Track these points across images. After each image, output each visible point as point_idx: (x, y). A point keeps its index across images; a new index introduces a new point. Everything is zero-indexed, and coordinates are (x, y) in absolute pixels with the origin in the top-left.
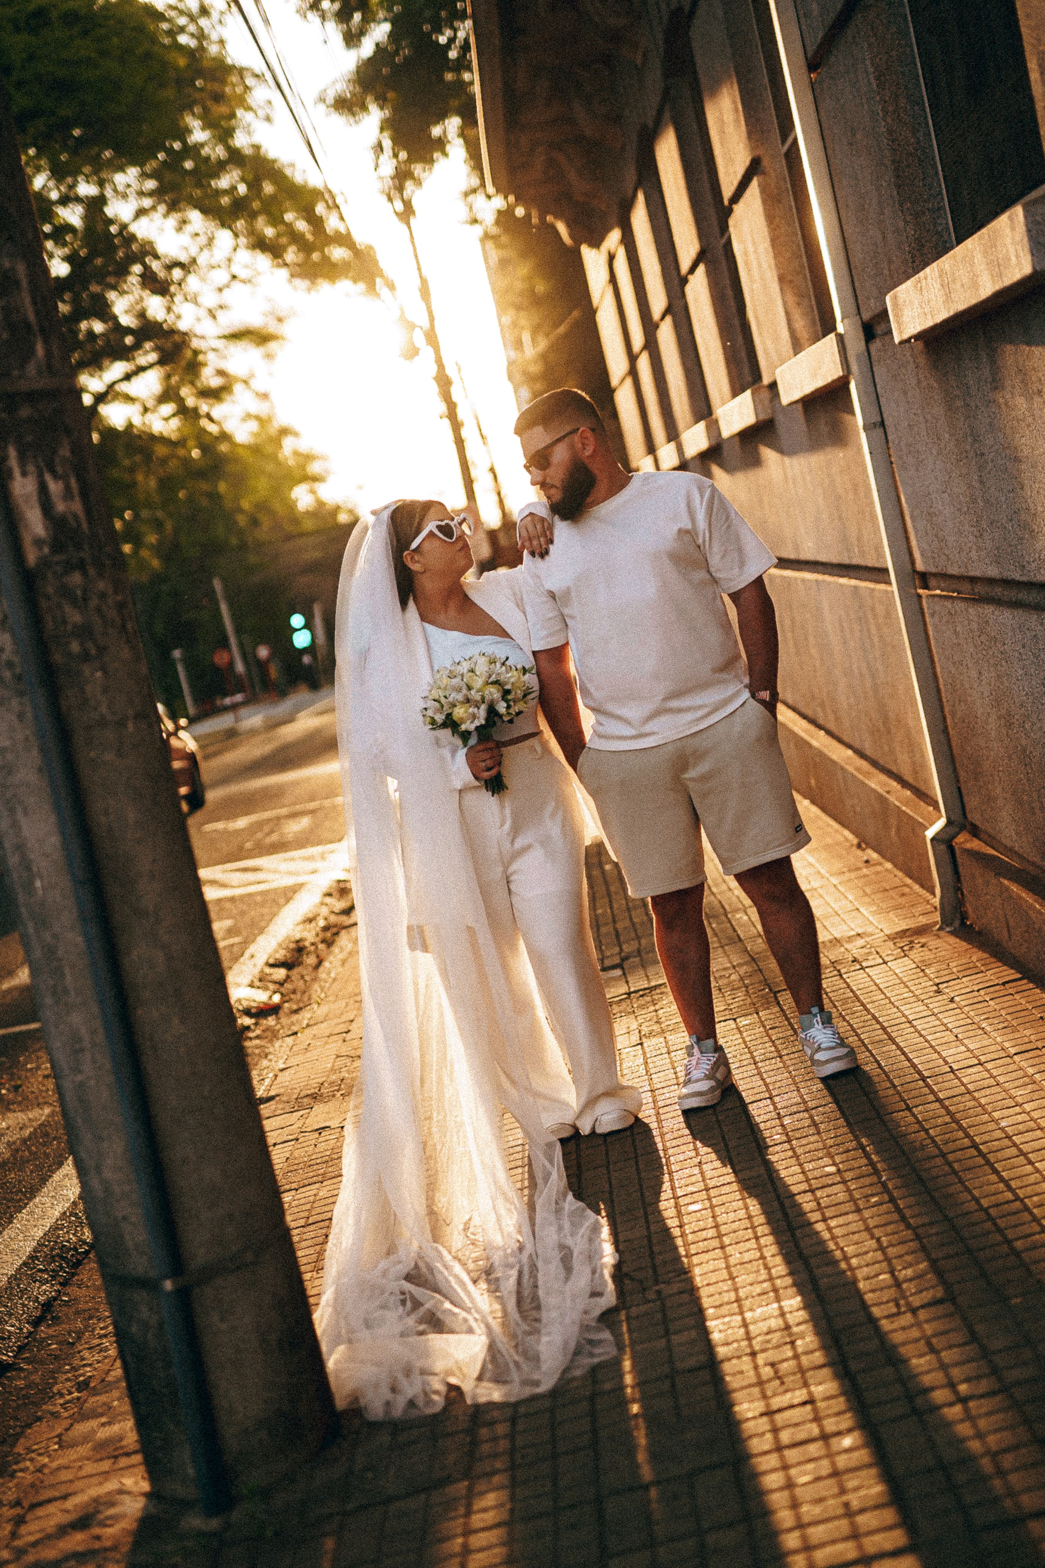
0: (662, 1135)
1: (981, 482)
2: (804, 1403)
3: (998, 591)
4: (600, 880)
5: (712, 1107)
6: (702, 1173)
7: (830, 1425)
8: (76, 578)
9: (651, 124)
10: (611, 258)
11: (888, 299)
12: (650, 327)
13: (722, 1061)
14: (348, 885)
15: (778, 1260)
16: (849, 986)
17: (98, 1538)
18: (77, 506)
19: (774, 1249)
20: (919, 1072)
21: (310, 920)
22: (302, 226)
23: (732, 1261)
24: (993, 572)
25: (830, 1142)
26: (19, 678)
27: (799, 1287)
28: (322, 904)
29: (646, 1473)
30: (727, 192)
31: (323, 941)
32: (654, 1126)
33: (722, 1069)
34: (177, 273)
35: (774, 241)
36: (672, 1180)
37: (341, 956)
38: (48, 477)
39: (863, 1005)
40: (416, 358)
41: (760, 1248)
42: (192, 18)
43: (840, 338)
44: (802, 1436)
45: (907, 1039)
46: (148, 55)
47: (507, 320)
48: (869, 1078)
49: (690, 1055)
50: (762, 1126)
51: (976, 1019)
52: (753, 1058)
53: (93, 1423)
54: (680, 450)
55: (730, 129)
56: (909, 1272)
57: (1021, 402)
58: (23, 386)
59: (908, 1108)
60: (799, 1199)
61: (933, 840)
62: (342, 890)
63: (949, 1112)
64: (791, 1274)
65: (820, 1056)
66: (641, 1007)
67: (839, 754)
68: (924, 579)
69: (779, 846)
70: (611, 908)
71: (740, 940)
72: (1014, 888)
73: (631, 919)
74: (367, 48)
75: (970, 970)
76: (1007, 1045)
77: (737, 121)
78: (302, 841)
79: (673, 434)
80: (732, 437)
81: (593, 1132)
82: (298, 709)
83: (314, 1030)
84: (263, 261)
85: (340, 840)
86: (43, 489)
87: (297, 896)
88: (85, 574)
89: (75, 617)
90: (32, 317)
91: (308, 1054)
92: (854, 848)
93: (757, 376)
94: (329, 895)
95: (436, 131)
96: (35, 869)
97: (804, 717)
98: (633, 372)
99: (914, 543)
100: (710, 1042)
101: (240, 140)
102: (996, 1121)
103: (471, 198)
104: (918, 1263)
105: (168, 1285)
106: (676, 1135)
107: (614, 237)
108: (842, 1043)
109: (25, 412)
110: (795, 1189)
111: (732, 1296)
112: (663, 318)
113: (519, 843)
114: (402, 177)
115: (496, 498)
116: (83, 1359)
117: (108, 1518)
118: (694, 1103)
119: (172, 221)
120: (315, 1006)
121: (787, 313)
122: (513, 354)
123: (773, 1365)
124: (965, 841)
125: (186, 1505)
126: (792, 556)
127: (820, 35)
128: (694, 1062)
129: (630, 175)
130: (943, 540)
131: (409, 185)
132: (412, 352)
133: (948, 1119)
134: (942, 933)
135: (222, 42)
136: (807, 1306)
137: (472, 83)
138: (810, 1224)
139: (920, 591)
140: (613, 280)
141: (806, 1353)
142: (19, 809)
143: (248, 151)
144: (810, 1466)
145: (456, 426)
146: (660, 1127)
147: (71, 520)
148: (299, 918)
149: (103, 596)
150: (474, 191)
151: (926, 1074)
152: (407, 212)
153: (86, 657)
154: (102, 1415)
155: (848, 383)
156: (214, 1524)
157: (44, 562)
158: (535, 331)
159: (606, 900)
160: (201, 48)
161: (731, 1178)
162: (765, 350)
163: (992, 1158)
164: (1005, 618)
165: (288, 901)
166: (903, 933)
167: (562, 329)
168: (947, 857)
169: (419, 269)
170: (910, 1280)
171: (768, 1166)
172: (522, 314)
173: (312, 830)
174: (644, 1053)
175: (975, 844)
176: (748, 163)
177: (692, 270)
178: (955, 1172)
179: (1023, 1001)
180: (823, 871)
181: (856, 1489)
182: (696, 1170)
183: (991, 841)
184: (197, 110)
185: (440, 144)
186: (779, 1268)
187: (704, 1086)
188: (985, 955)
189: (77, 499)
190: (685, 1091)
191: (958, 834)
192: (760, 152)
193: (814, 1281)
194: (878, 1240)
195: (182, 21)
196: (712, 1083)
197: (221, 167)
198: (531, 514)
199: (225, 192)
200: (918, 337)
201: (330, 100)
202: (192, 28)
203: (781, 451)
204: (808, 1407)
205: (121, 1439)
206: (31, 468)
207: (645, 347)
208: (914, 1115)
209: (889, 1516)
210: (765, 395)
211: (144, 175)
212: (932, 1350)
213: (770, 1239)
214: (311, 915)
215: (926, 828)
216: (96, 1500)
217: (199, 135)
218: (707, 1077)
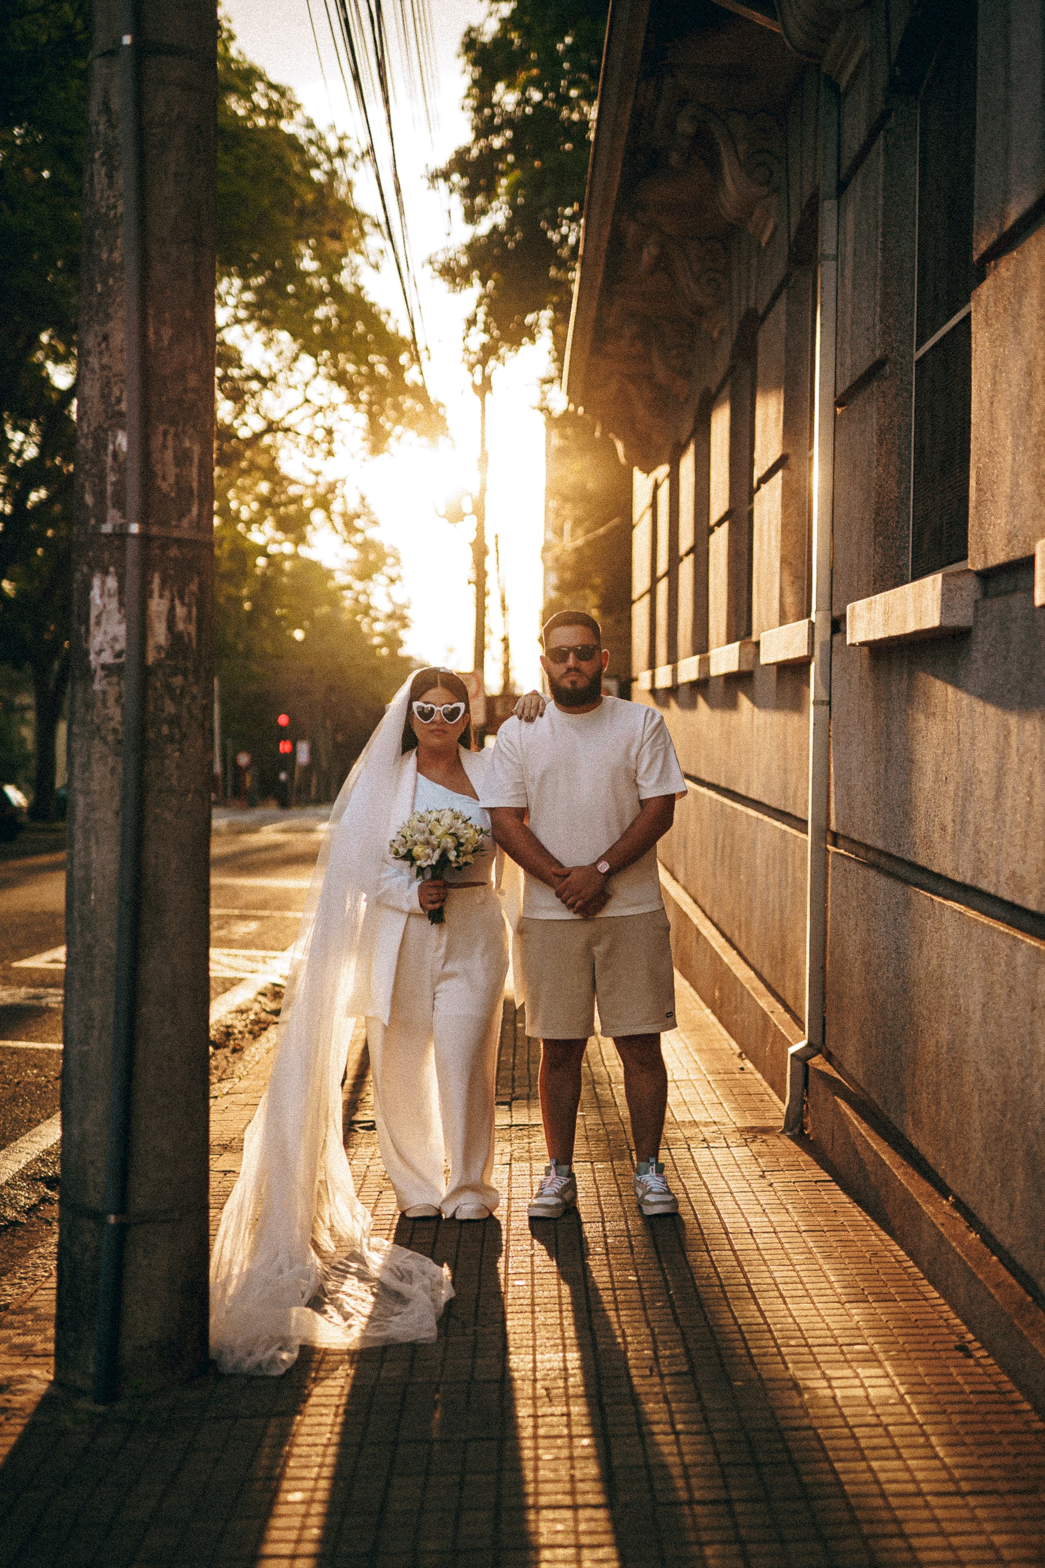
0: (508, 1230)
1: (886, 771)
2: (563, 1415)
3: (883, 861)
4: (511, 1034)
5: (555, 1219)
6: (532, 1262)
7: (576, 1430)
8: (178, 680)
9: (714, 389)
10: (657, 486)
11: (848, 607)
12: (675, 560)
13: (571, 1186)
14: (283, 990)
15: (572, 1328)
16: (693, 1158)
17: (9, 1401)
18: (192, 629)
19: (571, 1321)
20: (725, 1228)
21: (242, 1012)
22: (382, 369)
23: (537, 1322)
24: (880, 844)
25: (638, 1261)
26: (120, 742)
27: (581, 1347)
28: (256, 1000)
29: (436, 1434)
30: (758, 473)
31: (250, 1032)
32: (503, 1223)
33: (570, 1192)
34: (255, 385)
35: (784, 526)
36: (507, 1262)
37: (267, 1046)
38: (177, 602)
39: (699, 1173)
40: (459, 524)
41: (561, 1318)
42: (330, 157)
43: (812, 625)
44: (555, 1432)
45: (725, 1204)
46: (280, 182)
47: (553, 504)
48: (682, 1223)
49: (547, 1174)
50: (589, 1240)
51: (785, 1202)
52: (598, 1192)
53: (11, 1332)
54: (675, 672)
55: (771, 423)
56: (668, 1353)
57: (921, 717)
58: (176, 534)
59: (708, 1251)
60: (601, 1293)
61: (793, 1055)
62: (276, 992)
63: (737, 1260)
64: (577, 1338)
65: (650, 1198)
66: (519, 1138)
67: (742, 972)
68: (836, 838)
70: (514, 1058)
71: (616, 1105)
72: (844, 1106)
73: (528, 1069)
74: (484, 227)
75: (793, 1166)
76: (800, 1223)
77: (777, 419)
78: (246, 943)
79: (673, 659)
80: (718, 677)
81: (453, 1217)
82: (264, 822)
83: (233, 1098)
84: (339, 394)
85: (283, 950)
86: (172, 609)
87: (234, 988)
88: (186, 678)
89: (170, 708)
90: (195, 485)
91: (224, 1116)
92: (735, 1057)
93: (749, 633)
94: (263, 994)
95: (530, 319)
96: (93, 885)
97: (723, 935)
98: (652, 591)
99: (832, 805)
100: (565, 1168)
101: (344, 278)
102: (771, 1272)
103: (547, 387)
104: (675, 1347)
105: (112, 1219)
106: (519, 1232)
107: (663, 471)
108: (668, 1192)
109: (173, 552)
110: (600, 1286)
111: (531, 1343)
112: (687, 554)
113: (448, 968)
114: (488, 351)
115: (502, 667)
116: (5, 1290)
117: (18, 1390)
118: (540, 1212)
119: (260, 337)
120: (237, 1080)
121: (781, 589)
122: (550, 536)
123: (547, 1389)
124: (818, 1062)
125: (80, 1393)
126: (743, 792)
127: (848, 384)
128: (549, 1181)
129: (688, 426)
130: (851, 808)
131: (492, 362)
132: (456, 517)
133: (735, 1263)
134: (782, 1136)
135: (350, 184)
136: (582, 1359)
137: (573, 281)
138: (604, 1310)
139: (830, 847)
140: (654, 505)
141: (573, 1387)
142: (93, 840)
143: (350, 289)
144: (555, 1451)
145: (481, 594)
146: (508, 1224)
147: (186, 639)
148: (234, 1008)
149: (194, 698)
150: (551, 381)
151: (730, 1230)
152: (485, 387)
153: (171, 739)
154: (18, 1328)
155: (809, 663)
156: (101, 1409)
157: (159, 663)
158: (578, 522)
159: (511, 1051)
160: (330, 184)
161: (555, 1269)
162: (759, 614)
163: (757, 1295)
164: (882, 882)
165: (226, 990)
166: (750, 1129)
167: (602, 531)
168: (801, 1074)
169: (483, 441)
170: (666, 1357)
171: (586, 1268)
172: (569, 506)
173: (260, 934)
174: (510, 1171)
175: (827, 1068)
176: (778, 456)
177: (719, 523)
178: (726, 1298)
179: (826, 1197)
180: (702, 1068)
181: (581, 1468)
182: (528, 1259)
183: (839, 1068)
184: (312, 242)
185: (531, 333)
186: (571, 1333)
187: (552, 1201)
188: (810, 1159)
189: (193, 623)
190: (535, 1201)
191: (814, 1056)
192: (790, 451)
193: (595, 1346)
194: (652, 1330)
195: (321, 157)
196: (559, 1200)
197: (320, 298)
199: (319, 321)
200: (863, 644)
201: (438, 266)
202: (326, 166)
203: (753, 700)
204: (565, 1418)
205: (33, 1345)
206: (167, 593)
207: (667, 574)
208: (710, 1256)
209: (598, 1487)
210: (751, 649)
211: (246, 288)
212: (666, 1401)
213: (570, 1314)
214: (243, 1007)
215: (790, 1045)
216: (10, 1379)
217: (308, 264)
218: (556, 1195)
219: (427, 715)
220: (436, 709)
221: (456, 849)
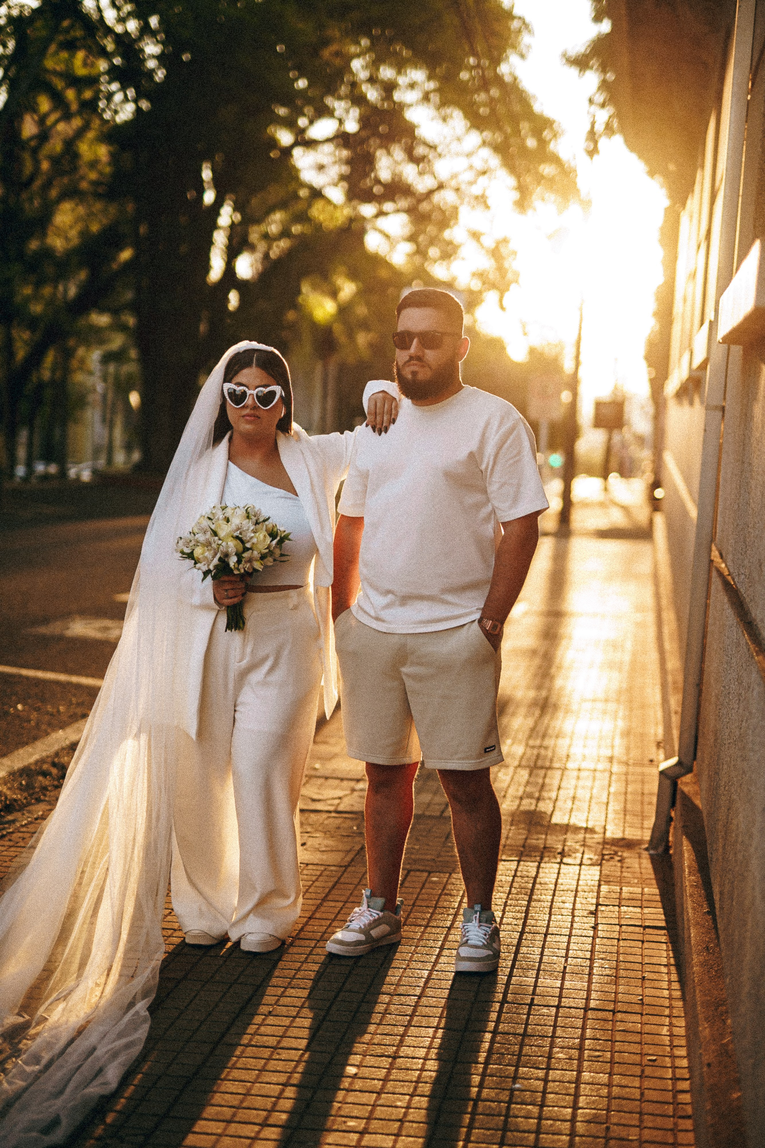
11: (721, 300)
69: (463, 759)
75: (633, 900)
92: (654, 745)
101: (504, 70)
119: (438, 114)
124: (687, 781)
134: (644, 855)
143: (507, 79)
166: (616, 842)
175: (694, 790)
180: (616, 756)
187: (355, 936)
188: (657, 891)
191: (684, 773)
196: (362, 937)
198: (383, 392)
211: (430, 78)
218: (361, 931)
219: (238, 398)
220: (249, 392)
221: (239, 555)
